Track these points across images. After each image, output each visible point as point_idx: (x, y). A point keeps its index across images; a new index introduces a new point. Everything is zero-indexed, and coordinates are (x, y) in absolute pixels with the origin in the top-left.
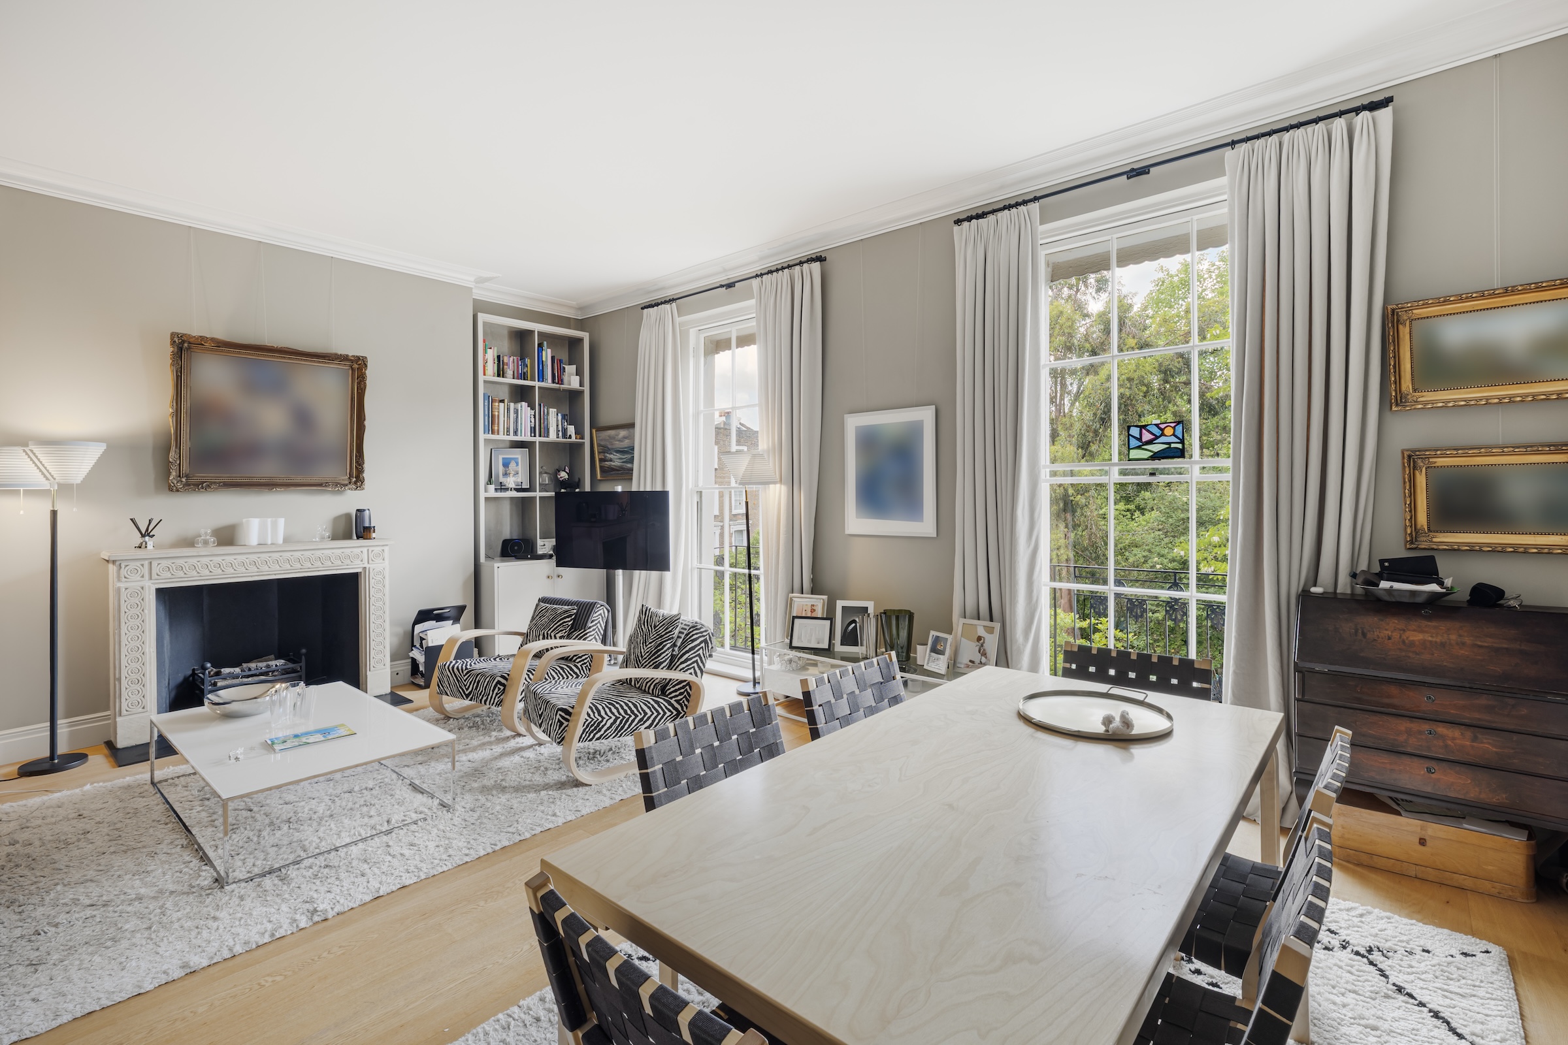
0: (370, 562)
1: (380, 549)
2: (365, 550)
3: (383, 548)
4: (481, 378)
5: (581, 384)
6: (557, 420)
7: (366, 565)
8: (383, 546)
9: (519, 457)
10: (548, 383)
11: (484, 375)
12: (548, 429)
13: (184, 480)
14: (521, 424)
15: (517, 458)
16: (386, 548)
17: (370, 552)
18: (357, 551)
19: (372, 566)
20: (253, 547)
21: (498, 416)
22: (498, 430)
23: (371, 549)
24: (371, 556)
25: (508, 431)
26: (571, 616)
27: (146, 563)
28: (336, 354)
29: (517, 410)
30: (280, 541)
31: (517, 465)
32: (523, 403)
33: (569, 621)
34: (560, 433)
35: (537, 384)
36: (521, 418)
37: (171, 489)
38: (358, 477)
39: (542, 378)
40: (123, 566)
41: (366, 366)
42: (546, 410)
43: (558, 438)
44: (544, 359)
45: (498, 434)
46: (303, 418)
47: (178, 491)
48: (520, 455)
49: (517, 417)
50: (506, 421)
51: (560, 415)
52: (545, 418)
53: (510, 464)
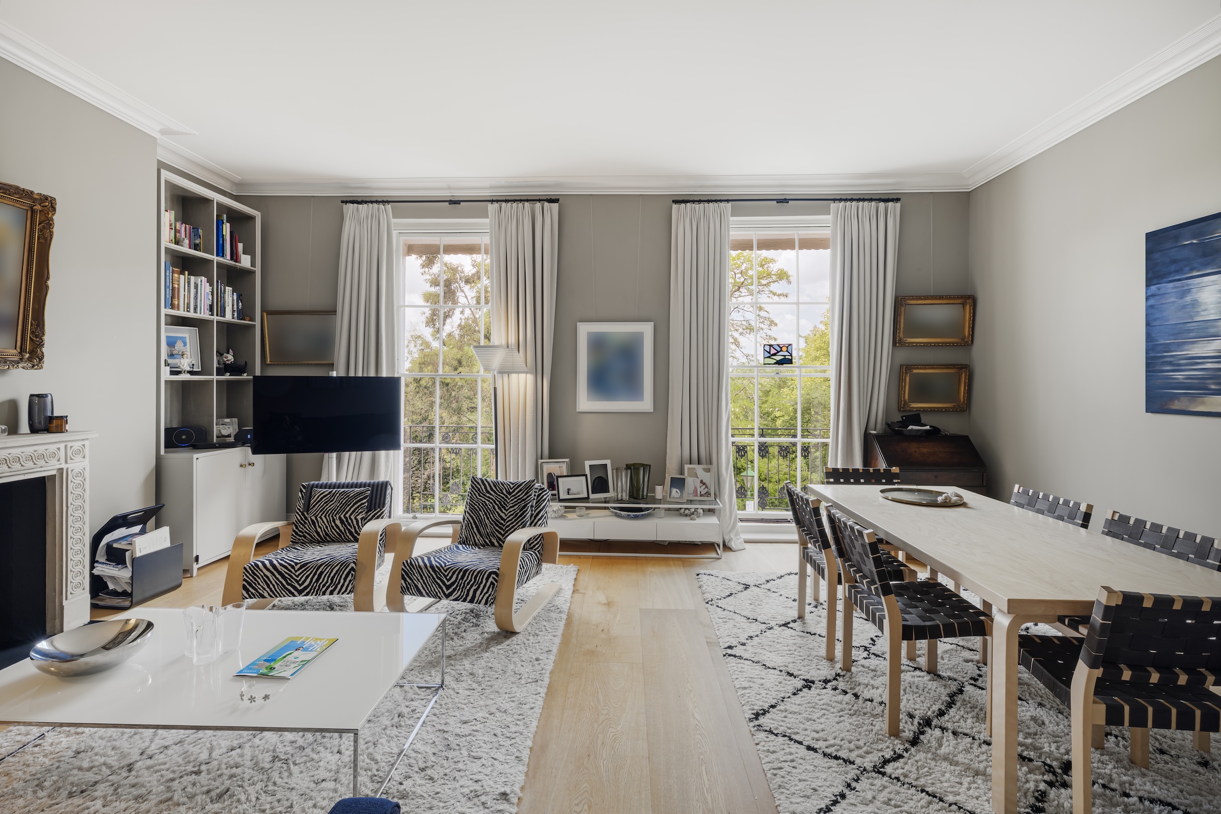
0: (69, 461)
1: (80, 444)
2: (62, 446)
3: (83, 443)
4: (164, 244)
5: (253, 264)
6: (233, 300)
7: (64, 466)
8: (83, 440)
9: (186, 335)
10: (227, 260)
11: (165, 240)
12: (225, 308)
14: (201, 300)
15: (185, 338)
16: (87, 443)
17: (68, 448)
18: (52, 448)
19: (70, 466)
21: (179, 289)
22: (178, 305)
23: (69, 444)
24: (69, 453)
25: (188, 307)
26: (367, 496)
28: (17, 188)
29: (197, 284)
31: (185, 344)
32: (203, 278)
33: (365, 503)
34: (236, 314)
35: (215, 258)
36: (201, 294)
38: (34, 353)
39: (221, 252)
41: (54, 209)
42: (222, 287)
43: (233, 318)
44: (224, 233)
45: (178, 309)
48: (188, 334)
49: (197, 292)
50: (186, 296)
51: (235, 294)
52: (222, 296)
53: (175, 343)
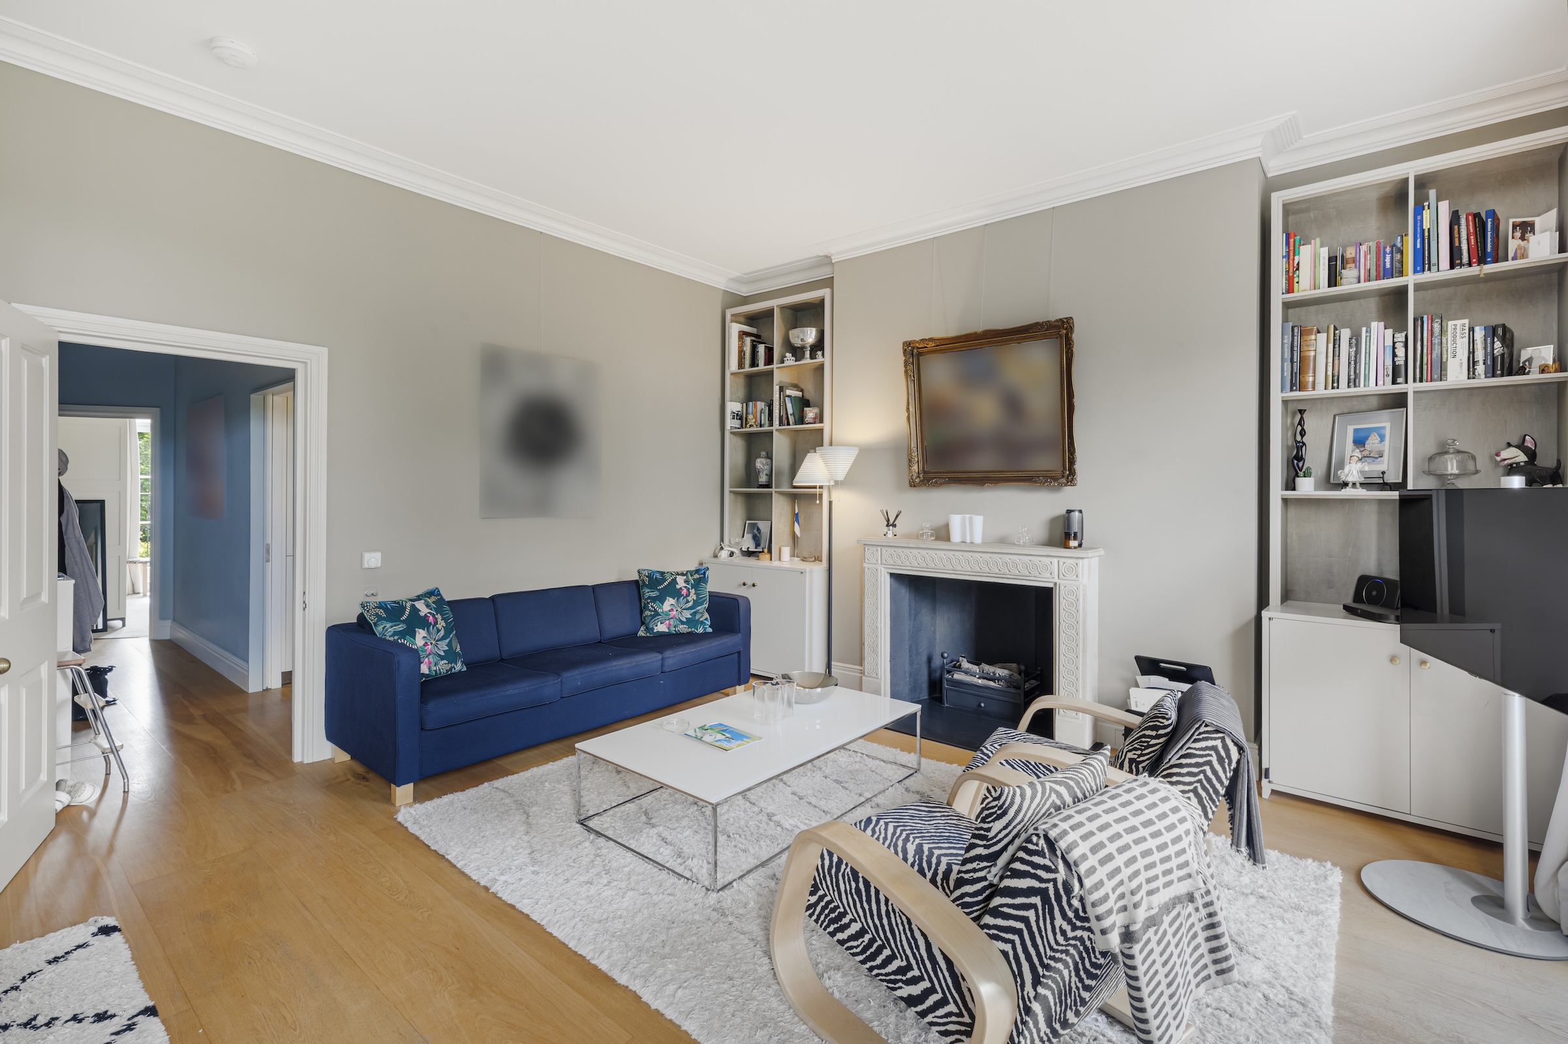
0: (1061, 576)
1: (1073, 561)
2: (1055, 560)
3: (1076, 561)
4: (1277, 298)
6: (1472, 342)
7: (1056, 580)
8: (1078, 558)
10: (1439, 272)
11: (1290, 290)
12: (1444, 364)
13: (921, 476)
14: (1369, 362)
15: (1384, 428)
16: (1081, 562)
17: (1061, 564)
18: (1047, 560)
19: (1062, 582)
20: (956, 544)
21: (1314, 356)
22: (1314, 381)
23: (1062, 561)
24: (1062, 570)
25: (1335, 381)
27: (879, 548)
29: (1358, 339)
30: (978, 539)
31: (1382, 438)
32: (1373, 324)
34: (1480, 368)
35: (1409, 280)
36: (1368, 353)
37: (913, 485)
38: (1070, 470)
39: (1423, 261)
40: (867, 550)
41: (1073, 329)
42: (1437, 326)
44: (1428, 226)
45: (1314, 388)
46: (1013, 405)
47: (915, 486)
48: (1384, 421)
49: (1357, 352)
50: (1330, 364)
51: (1477, 329)
52: (1436, 341)
53: (1367, 438)
